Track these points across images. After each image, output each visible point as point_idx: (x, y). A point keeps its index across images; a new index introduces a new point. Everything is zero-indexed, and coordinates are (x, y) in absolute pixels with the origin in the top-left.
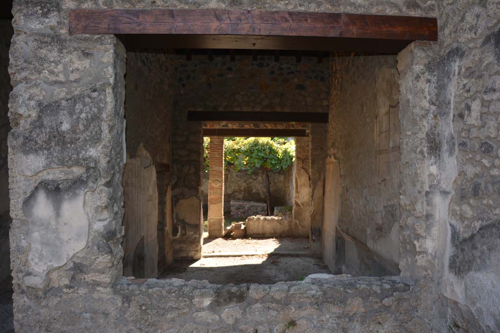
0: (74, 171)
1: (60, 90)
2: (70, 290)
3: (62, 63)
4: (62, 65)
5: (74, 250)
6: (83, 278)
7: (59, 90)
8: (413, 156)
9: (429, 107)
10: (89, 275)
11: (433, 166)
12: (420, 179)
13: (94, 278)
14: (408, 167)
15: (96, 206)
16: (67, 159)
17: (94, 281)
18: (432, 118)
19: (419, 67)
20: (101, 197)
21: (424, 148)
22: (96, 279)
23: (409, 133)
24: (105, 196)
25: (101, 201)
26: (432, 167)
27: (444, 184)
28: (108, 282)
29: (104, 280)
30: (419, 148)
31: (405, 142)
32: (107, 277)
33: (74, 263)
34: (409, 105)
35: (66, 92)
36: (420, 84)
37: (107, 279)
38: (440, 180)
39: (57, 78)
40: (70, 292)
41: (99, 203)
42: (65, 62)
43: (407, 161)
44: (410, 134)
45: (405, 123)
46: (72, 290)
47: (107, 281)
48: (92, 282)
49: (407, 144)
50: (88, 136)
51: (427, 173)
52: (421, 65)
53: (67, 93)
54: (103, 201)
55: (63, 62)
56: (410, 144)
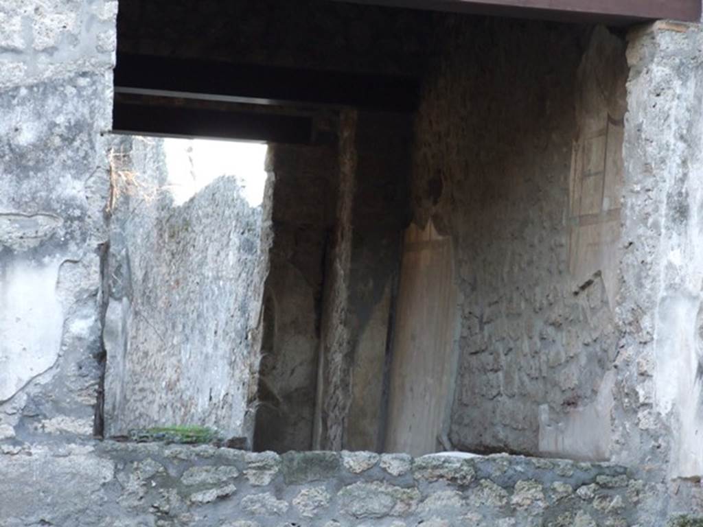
0: (40, 221)
1: (15, 65)
2: (14, 447)
3: (20, 14)
4: (19, 18)
5: (32, 369)
6: (40, 425)
7: (11, 65)
8: (641, 231)
9: (675, 145)
10: (54, 421)
11: (675, 251)
12: (650, 273)
13: (63, 426)
14: (633, 252)
15: (78, 289)
16: (27, 200)
17: (61, 432)
18: (678, 165)
19: (663, 71)
20: (89, 274)
21: (660, 218)
22: (65, 428)
23: (637, 188)
24: (96, 272)
25: (89, 280)
26: (672, 253)
27: (690, 282)
28: (88, 434)
29: (81, 430)
30: (653, 216)
31: (629, 205)
32: (87, 425)
33: (28, 395)
34: (640, 135)
35: (26, 71)
36: (662, 102)
37: (86, 429)
38: (685, 276)
39: (10, 42)
40: (15, 452)
41: (84, 284)
42: (25, 12)
43: (630, 240)
44: (639, 189)
45: (631, 166)
46: (18, 448)
47: (86, 432)
48: (58, 433)
49: (632, 208)
50: (69, 158)
51: (664, 262)
52: (665, 67)
53: (27, 74)
54: (91, 282)
55: (22, 11)
56: (637, 209)
